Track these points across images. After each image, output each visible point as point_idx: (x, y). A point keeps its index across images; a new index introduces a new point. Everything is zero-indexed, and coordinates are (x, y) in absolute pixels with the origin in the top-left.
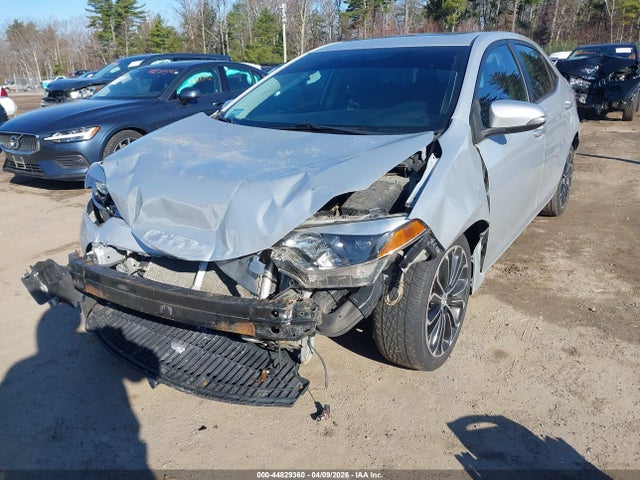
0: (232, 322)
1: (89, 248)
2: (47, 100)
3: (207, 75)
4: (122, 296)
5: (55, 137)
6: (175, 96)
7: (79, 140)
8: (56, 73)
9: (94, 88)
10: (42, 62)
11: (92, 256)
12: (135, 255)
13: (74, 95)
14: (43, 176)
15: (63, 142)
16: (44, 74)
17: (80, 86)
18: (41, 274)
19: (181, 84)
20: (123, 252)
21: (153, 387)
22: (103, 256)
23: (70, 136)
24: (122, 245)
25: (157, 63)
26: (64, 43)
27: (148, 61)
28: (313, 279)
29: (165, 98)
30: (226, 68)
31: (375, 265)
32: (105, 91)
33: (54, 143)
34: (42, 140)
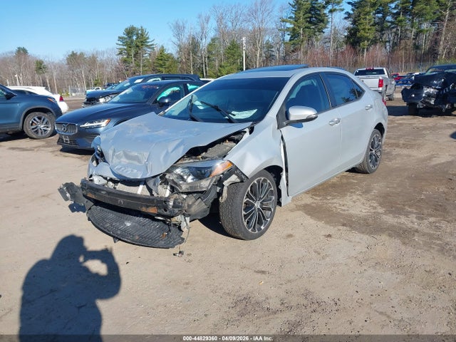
0: (147, 207)
1: (91, 176)
2: (85, 103)
3: (176, 89)
4: (101, 196)
5: (86, 125)
6: (156, 101)
7: (99, 126)
8: (95, 85)
9: (113, 96)
10: (87, 77)
11: (92, 180)
12: (111, 180)
13: (102, 100)
14: (78, 147)
15: (90, 128)
16: (88, 86)
17: (105, 95)
18: (67, 188)
19: (160, 94)
20: (106, 178)
21: (115, 242)
22: (97, 181)
23: (94, 124)
24: (105, 175)
25: (151, 80)
26: (102, 66)
27: (146, 79)
28: (184, 187)
29: (150, 103)
30: (188, 85)
31: (210, 181)
32: (117, 98)
33: (86, 128)
34: (79, 126)
